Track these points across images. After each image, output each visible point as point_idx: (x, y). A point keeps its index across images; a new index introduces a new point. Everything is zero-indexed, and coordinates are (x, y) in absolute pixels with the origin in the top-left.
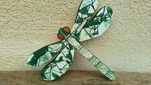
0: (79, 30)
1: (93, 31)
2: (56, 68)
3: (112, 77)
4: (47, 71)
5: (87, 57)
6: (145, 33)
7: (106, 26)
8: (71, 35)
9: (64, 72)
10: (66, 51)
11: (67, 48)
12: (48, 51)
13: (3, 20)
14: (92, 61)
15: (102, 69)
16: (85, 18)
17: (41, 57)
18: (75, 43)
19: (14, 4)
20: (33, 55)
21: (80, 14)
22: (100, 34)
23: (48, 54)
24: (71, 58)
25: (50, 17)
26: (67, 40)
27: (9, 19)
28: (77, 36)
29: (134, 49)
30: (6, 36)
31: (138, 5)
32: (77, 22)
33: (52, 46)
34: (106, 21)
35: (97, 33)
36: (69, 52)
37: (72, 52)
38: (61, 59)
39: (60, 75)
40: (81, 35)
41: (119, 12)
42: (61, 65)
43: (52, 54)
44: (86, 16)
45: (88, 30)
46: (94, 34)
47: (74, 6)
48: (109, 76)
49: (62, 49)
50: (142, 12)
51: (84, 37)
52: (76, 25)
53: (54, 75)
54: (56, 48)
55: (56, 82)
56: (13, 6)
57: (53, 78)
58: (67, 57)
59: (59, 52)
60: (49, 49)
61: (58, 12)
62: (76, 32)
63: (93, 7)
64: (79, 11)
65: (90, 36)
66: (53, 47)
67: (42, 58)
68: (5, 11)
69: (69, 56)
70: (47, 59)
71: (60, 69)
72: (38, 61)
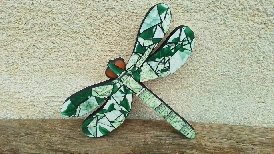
0: (139, 65)
1: (161, 67)
2: (104, 120)
3: (190, 134)
4: (92, 124)
5: (151, 105)
7: (183, 58)
8: (127, 72)
9: (116, 125)
10: (119, 96)
11: (121, 91)
12: (91, 95)
13: (19, 45)
14: (160, 110)
15: (174, 122)
16: (149, 47)
17: (81, 104)
18: (133, 85)
19: (35, 22)
20: (69, 102)
21: (141, 40)
22: (173, 70)
23: (92, 100)
24: (127, 106)
26: (120, 80)
27: (29, 44)
28: (136, 73)
32: (136, 53)
34: (183, 50)
35: (168, 69)
36: (125, 97)
37: (129, 97)
38: (112, 108)
39: (110, 129)
40: (142, 73)
42: (112, 115)
43: (98, 100)
44: (151, 43)
46: (163, 71)
48: (186, 132)
49: (113, 93)
53: (102, 130)
54: (103, 91)
56: (34, 24)
58: (121, 104)
59: (109, 98)
60: (94, 94)
61: (105, 33)
62: (135, 67)
63: (162, 28)
64: (139, 35)
65: (157, 74)
66: (100, 90)
67: (83, 106)
68: (21, 33)
69: (124, 103)
70: (91, 107)
71: (110, 122)
72: (78, 110)
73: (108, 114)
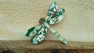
0: (49, 19)
1: (56, 20)
4: (34, 39)
5: (53, 32)
6: (83, 21)
7: (62, 17)
8: (45, 21)
9: (42, 39)
10: (43, 29)
11: (44, 28)
12: (34, 29)
15: (61, 38)
16: (52, 14)
19: (19, 8)
20: (28, 31)
21: (50, 12)
23: (35, 31)
24: (45, 33)
25: (35, 13)
26: (43, 24)
27: (17, 14)
28: (48, 22)
29: (78, 29)
30: (15, 23)
31: (78, 7)
32: (48, 16)
33: (37, 27)
34: (62, 15)
35: (58, 20)
37: (46, 30)
38: (41, 33)
39: (40, 41)
41: (68, 11)
44: (53, 12)
45: (53, 19)
46: (56, 21)
47: (47, 8)
48: (64, 42)
49: (41, 28)
50: (80, 11)
51: (52, 22)
52: (48, 17)
53: (37, 41)
54: (38, 28)
55: (38, 45)
57: (37, 43)
58: (44, 32)
59: (40, 30)
60: (35, 28)
63: (56, 8)
64: (49, 10)
65: (55, 22)
67: (32, 33)
68: (15, 11)
70: (34, 33)
71: (40, 38)
72: (30, 34)
73: (39, 36)
